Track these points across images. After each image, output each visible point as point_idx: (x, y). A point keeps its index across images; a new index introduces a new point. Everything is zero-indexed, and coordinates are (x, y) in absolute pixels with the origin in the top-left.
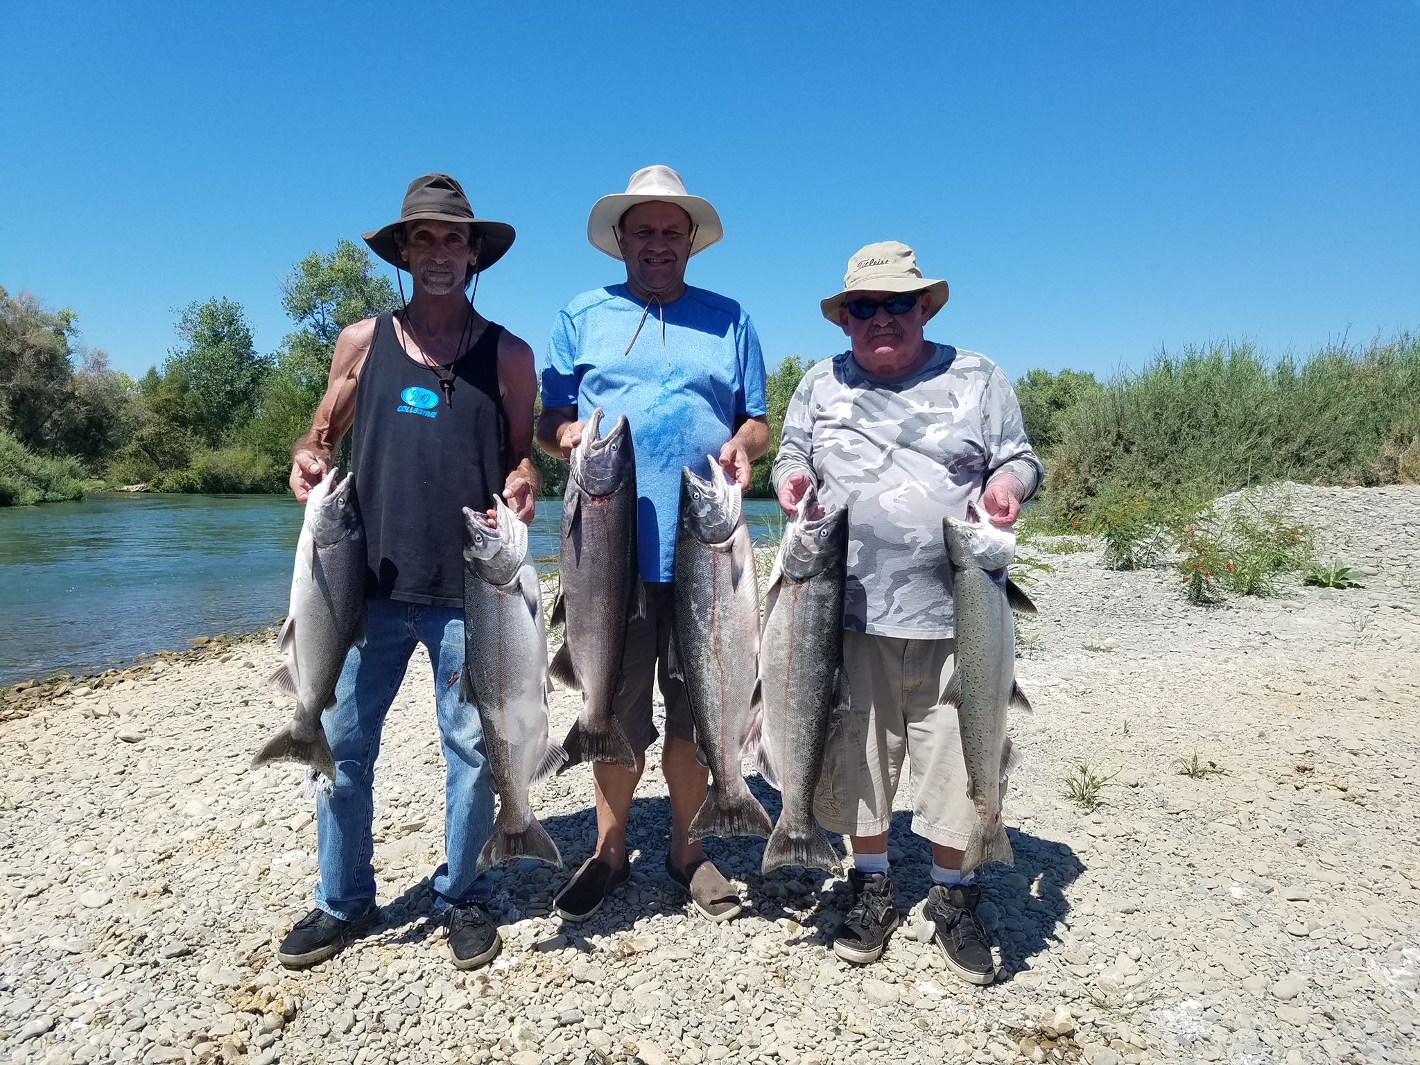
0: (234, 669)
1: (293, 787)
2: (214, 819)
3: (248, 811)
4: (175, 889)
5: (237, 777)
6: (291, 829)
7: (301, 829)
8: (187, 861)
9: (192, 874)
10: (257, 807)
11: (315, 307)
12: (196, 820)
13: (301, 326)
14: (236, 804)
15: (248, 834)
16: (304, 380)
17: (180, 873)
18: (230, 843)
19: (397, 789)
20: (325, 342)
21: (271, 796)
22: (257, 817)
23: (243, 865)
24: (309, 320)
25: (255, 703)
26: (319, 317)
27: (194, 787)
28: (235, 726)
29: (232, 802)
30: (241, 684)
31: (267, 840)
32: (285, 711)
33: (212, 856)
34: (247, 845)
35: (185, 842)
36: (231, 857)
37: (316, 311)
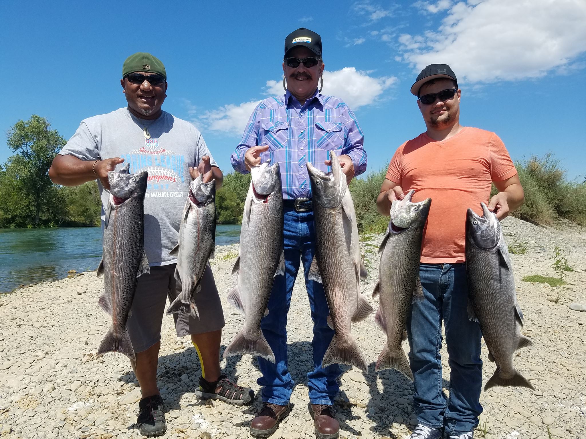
0: (7, 310)
1: (64, 368)
2: (26, 388)
3: (44, 382)
4: (16, 429)
5: (31, 365)
6: (70, 390)
7: (76, 390)
8: (18, 412)
9: (22, 420)
10: (48, 380)
11: (23, 144)
12: (15, 389)
13: (16, 153)
14: (35, 379)
15: (49, 395)
16: (18, 177)
17: (15, 420)
18: (39, 401)
19: (121, 365)
20: (28, 159)
21: (54, 373)
22: (50, 386)
23: (52, 413)
24: (20, 151)
25: (24, 326)
26: (25, 149)
27: (7, 371)
28: (17, 337)
29: (32, 378)
30: (14, 317)
31: (59, 397)
32: (41, 329)
33: (32, 409)
34: (50, 401)
35: (14, 402)
36: (42, 408)
37: (23, 146)
